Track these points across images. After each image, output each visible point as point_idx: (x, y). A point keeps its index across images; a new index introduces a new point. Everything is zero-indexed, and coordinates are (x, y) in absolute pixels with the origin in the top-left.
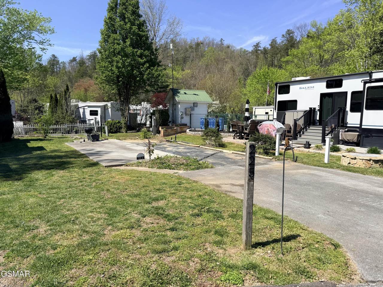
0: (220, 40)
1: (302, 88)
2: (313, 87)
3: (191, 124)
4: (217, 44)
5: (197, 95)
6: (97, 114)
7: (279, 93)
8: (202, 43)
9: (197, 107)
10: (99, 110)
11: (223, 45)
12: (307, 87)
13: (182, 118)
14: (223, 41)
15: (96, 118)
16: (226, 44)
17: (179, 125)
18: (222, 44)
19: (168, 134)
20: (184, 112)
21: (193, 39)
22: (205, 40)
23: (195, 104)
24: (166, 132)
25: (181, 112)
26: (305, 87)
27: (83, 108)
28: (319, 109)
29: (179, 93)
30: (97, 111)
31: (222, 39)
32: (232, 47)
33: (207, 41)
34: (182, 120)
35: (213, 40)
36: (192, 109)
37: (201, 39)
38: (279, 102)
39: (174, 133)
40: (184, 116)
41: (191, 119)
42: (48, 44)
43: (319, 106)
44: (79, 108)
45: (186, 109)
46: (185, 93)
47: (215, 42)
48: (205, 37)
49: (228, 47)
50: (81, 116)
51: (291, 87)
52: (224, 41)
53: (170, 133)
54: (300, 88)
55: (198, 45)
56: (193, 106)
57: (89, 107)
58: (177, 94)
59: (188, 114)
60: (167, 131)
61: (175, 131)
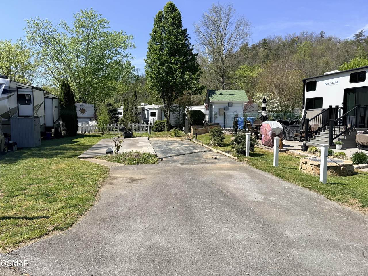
0: (320, 33)
1: (327, 84)
2: (338, 82)
3: (225, 123)
4: (316, 38)
5: (234, 95)
6: (155, 116)
7: (307, 91)
8: (299, 39)
9: (232, 106)
10: (156, 111)
11: (324, 37)
12: (331, 83)
13: (216, 118)
14: (323, 33)
15: (154, 119)
16: (327, 36)
17: (210, 125)
18: (322, 37)
19: (198, 133)
20: (218, 112)
21: (289, 36)
22: (302, 35)
23: (229, 104)
24: (195, 131)
25: (215, 112)
26: (330, 83)
27: (147, 110)
28: (342, 106)
29: (215, 93)
30: (155, 113)
31: (322, 32)
32: (334, 39)
33: (305, 35)
34: (216, 119)
35: (312, 34)
36: (226, 109)
37: (298, 34)
38: (307, 99)
39: (204, 132)
40: (218, 115)
41: (225, 119)
42: (131, 57)
43: (342, 103)
44: (145, 110)
45: (219, 109)
46: (221, 94)
47: (314, 36)
48: (302, 32)
49: (330, 39)
50: (146, 117)
51: (318, 83)
52: (325, 33)
53: (200, 132)
54: (326, 84)
55: (294, 41)
56: (227, 106)
57: (150, 109)
58: (211, 95)
59: (221, 114)
60: (197, 130)
61: (205, 130)
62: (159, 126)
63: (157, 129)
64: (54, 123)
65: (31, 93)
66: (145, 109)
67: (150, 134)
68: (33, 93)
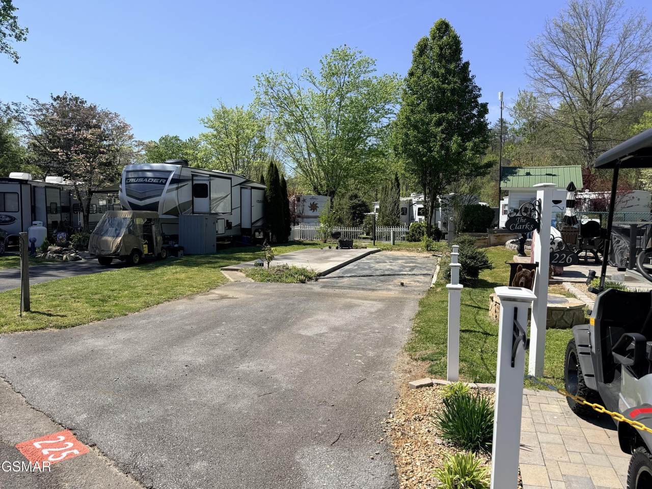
5: (554, 175)
27: (415, 205)
29: (515, 173)
46: (528, 174)
58: (507, 177)
61: (484, 241)
62: (416, 232)
63: (413, 236)
64: (252, 224)
65: (207, 183)
66: (414, 202)
67: (394, 244)
68: (210, 182)
